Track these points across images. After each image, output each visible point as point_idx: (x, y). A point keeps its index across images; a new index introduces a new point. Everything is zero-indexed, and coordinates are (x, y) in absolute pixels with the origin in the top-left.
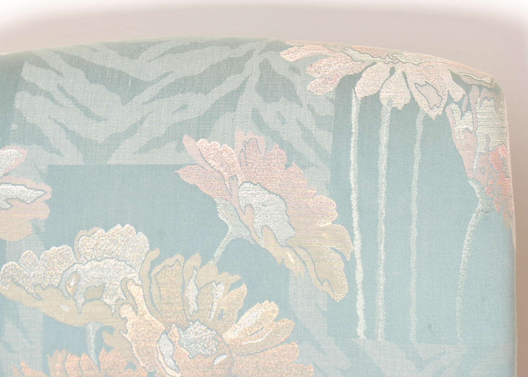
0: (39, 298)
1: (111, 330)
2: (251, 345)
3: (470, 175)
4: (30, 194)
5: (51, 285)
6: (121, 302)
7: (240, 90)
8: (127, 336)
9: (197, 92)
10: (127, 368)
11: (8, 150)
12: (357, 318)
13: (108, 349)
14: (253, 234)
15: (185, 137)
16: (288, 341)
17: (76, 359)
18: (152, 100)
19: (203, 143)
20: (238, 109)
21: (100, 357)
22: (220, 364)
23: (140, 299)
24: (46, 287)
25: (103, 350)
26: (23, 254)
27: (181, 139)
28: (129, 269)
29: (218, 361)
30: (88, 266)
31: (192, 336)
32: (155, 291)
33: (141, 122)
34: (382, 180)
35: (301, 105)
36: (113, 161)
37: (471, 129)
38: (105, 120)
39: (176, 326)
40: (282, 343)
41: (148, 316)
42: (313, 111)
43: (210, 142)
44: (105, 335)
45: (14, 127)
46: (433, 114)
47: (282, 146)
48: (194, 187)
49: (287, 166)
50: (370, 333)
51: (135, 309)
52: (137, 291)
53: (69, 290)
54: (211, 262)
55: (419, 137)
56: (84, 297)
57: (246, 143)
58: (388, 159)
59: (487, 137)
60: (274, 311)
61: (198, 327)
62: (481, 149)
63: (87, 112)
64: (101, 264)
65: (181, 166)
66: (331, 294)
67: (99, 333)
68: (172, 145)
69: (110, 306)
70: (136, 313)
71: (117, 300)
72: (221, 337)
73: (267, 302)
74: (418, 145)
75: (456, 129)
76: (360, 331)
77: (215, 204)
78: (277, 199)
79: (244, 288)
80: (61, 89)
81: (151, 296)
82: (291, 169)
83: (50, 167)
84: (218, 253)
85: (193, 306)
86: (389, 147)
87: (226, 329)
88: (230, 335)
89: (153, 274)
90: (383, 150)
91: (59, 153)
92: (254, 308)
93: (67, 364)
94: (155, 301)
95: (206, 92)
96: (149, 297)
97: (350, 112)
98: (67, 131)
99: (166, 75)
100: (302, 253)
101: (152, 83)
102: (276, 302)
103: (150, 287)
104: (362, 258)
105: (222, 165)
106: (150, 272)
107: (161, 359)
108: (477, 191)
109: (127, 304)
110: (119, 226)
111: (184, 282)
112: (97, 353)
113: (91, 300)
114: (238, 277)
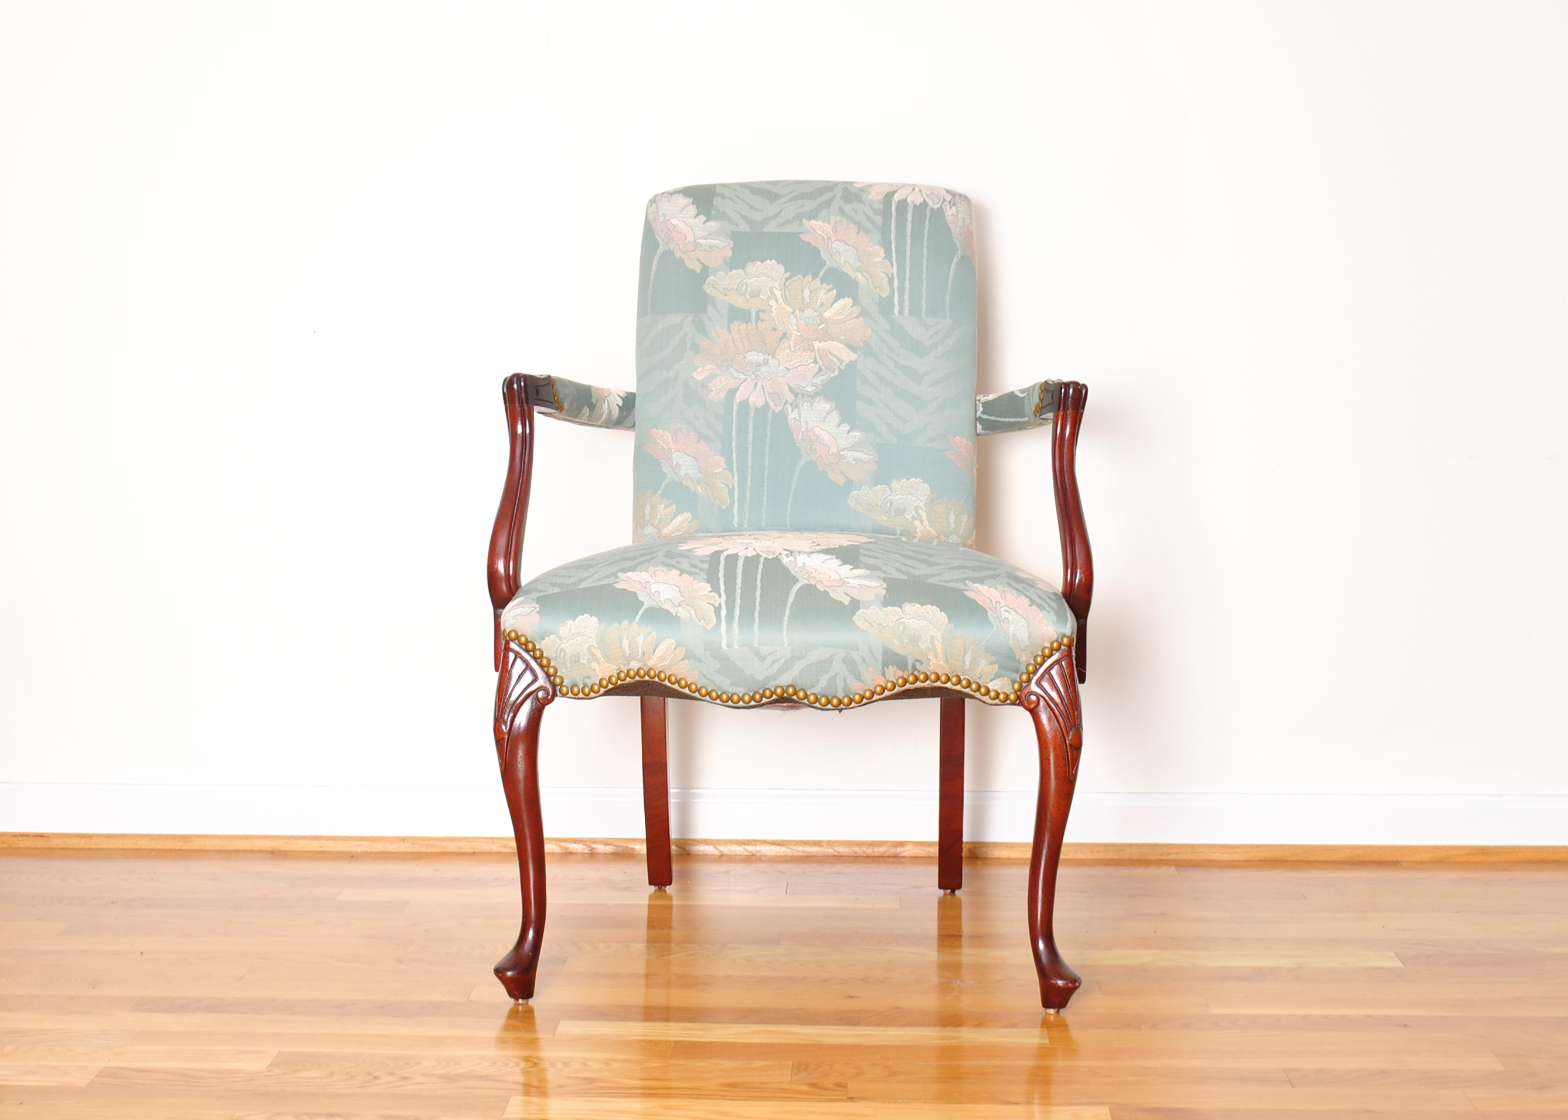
0: (726, 295)
1: (764, 312)
2: (838, 319)
3: (954, 236)
4: (722, 244)
5: (732, 289)
6: (769, 298)
7: (833, 198)
8: (772, 314)
9: (810, 199)
10: (772, 330)
11: (711, 223)
12: (894, 305)
13: (762, 321)
14: (840, 265)
15: (804, 220)
16: (857, 317)
17: (745, 325)
18: (786, 202)
19: (813, 222)
20: (831, 207)
21: (758, 325)
22: (821, 329)
23: (779, 297)
24: (730, 290)
25: (759, 321)
26: (718, 274)
27: (802, 220)
28: (773, 282)
29: (820, 327)
30: (752, 280)
31: (807, 315)
32: (787, 293)
33: (781, 212)
34: (909, 238)
35: (865, 205)
36: (765, 230)
37: (955, 214)
38: (761, 211)
39: (799, 310)
40: (854, 318)
41: (783, 305)
42: (871, 207)
43: (817, 221)
44: (761, 314)
45: (713, 212)
46: (935, 207)
47: (855, 223)
48: (809, 243)
49: (858, 233)
50: (901, 312)
51: (777, 301)
52: (778, 293)
53: (742, 291)
54: (817, 279)
55: (928, 218)
56: (750, 295)
57: (836, 223)
58: (912, 228)
59: (964, 219)
60: (850, 303)
61: (810, 311)
62: (960, 224)
63: (751, 207)
64: (759, 279)
65: (801, 233)
66: (881, 294)
67: (757, 313)
68: (797, 223)
69: (763, 300)
70: (778, 303)
71: (767, 297)
72: (822, 315)
73: (846, 298)
74: (927, 223)
75: (947, 214)
76: (896, 311)
77: (820, 251)
78: (853, 249)
79: (834, 291)
80: (737, 197)
81: (785, 295)
82: (860, 234)
83: (733, 232)
84: (821, 274)
85: (807, 300)
86: (912, 222)
87: (824, 312)
88: (827, 314)
89: (786, 284)
90: (909, 224)
91: (737, 226)
92: (840, 301)
93: (740, 328)
94: (787, 298)
95: (814, 199)
96: (784, 296)
97: (891, 207)
98: (741, 215)
99: (793, 192)
100: (866, 274)
101: (785, 195)
102: (852, 298)
103: (785, 291)
104: (897, 275)
105: (823, 232)
106: (785, 284)
107: (790, 325)
108: (958, 245)
109: (773, 299)
110: (769, 261)
111: (803, 289)
112: (756, 323)
113: (754, 297)
114: (831, 286)
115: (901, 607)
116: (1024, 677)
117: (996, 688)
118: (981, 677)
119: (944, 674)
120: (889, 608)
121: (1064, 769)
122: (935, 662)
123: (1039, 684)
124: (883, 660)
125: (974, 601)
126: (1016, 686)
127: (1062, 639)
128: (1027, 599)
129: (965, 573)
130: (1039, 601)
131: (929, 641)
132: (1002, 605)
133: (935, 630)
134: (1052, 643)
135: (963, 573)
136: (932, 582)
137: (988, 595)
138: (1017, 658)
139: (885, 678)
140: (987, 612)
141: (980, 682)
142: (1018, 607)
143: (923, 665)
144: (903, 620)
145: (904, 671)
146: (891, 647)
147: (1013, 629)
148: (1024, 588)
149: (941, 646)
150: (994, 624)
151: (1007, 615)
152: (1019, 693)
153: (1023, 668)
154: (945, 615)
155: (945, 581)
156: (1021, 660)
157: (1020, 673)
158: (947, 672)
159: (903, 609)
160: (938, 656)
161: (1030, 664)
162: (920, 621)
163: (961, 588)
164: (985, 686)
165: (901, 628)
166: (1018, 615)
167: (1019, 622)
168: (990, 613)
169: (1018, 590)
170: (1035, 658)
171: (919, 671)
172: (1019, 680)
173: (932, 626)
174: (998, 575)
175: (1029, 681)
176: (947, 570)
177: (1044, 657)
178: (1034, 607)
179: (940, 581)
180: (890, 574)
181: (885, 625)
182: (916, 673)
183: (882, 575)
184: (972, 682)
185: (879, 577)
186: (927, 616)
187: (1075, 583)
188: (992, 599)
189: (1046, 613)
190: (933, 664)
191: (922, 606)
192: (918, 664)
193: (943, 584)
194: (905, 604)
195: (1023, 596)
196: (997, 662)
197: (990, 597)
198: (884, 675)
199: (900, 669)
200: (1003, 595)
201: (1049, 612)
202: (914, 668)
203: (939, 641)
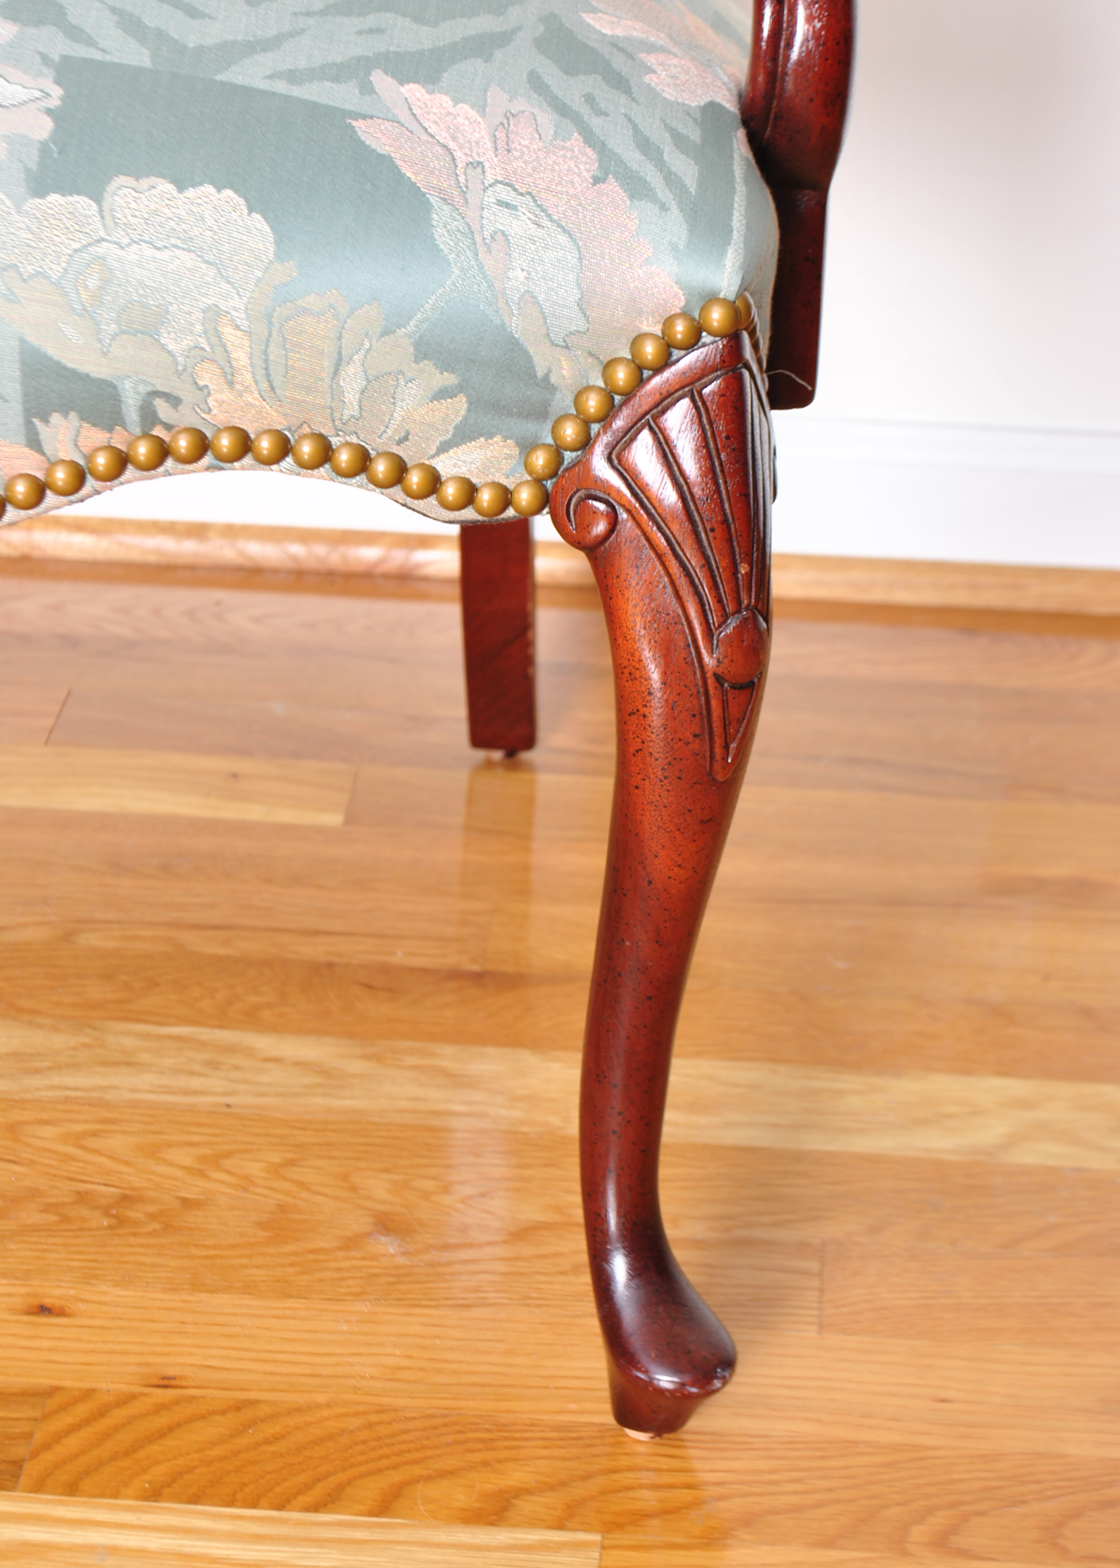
115: (97, 198)
116: (570, 432)
117: (464, 471)
118: (406, 438)
119: (269, 431)
120: (54, 198)
121: (695, 745)
122: (226, 396)
123: (617, 459)
124: (25, 395)
125: (386, 161)
126: (540, 460)
127: (704, 309)
128: (589, 151)
129: (380, 31)
130: (633, 158)
131: (199, 328)
132: (490, 179)
133: (224, 285)
134: (668, 322)
135: (371, 31)
136: (240, 80)
137: (443, 137)
138: (540, 373)
139: (43, 454)
140: (427, 207)
141: (401, 454)
142: (548, 189)
143: (180, 408)
144: (102, 249)
145: (110, 430)
146: (52, 351)
147: (521, 276)
148: (589, 99)
149: (246, 343)
150: (452, 257)
151: (502, 220)
152: (549, 484)
153: (564, 402)
154: (267, 228)
155: (292, 76)
156: (553, 379)
157: (554, 418)
158: (279, 427)
159: (105, 205)
160: (239, 378)
161: (589, 388)
162: (166, 255)
163: (348, 107)
164: (422, 466)
165: (92, 283)
166: (546, 222)
167: (546, 248)
168: (441, 215)
169: (561, 109)
170: (608, 367)
171: (168, 427)
172: (550, 440)
173: (212, 271)
174: (503, 39)
175: (586, 444)
176: (312, 21)
177: (640, 369)
178: (612, 186)
179: (271, 77)
180: (91, 42)
181: (30, 269)
182: (158, 432)
183: (59, 46)
184: (373, 453)
185: (45, 59)
186: (196, 231)
187: (787, 57)
188: (458, 154)
189: (651, 210)
190: (221, 403)
191: (181, 189)
192: (160, 405)
193: (281, 87)
194: (121, 180)
195: (576, 141)
196: (460, 389)
197: (452, 145)
198: (34, 443)
199: (95, 425)
200: (501, 134)
201: (663, 208)
202: (148, 416)
203: (237, 328)
